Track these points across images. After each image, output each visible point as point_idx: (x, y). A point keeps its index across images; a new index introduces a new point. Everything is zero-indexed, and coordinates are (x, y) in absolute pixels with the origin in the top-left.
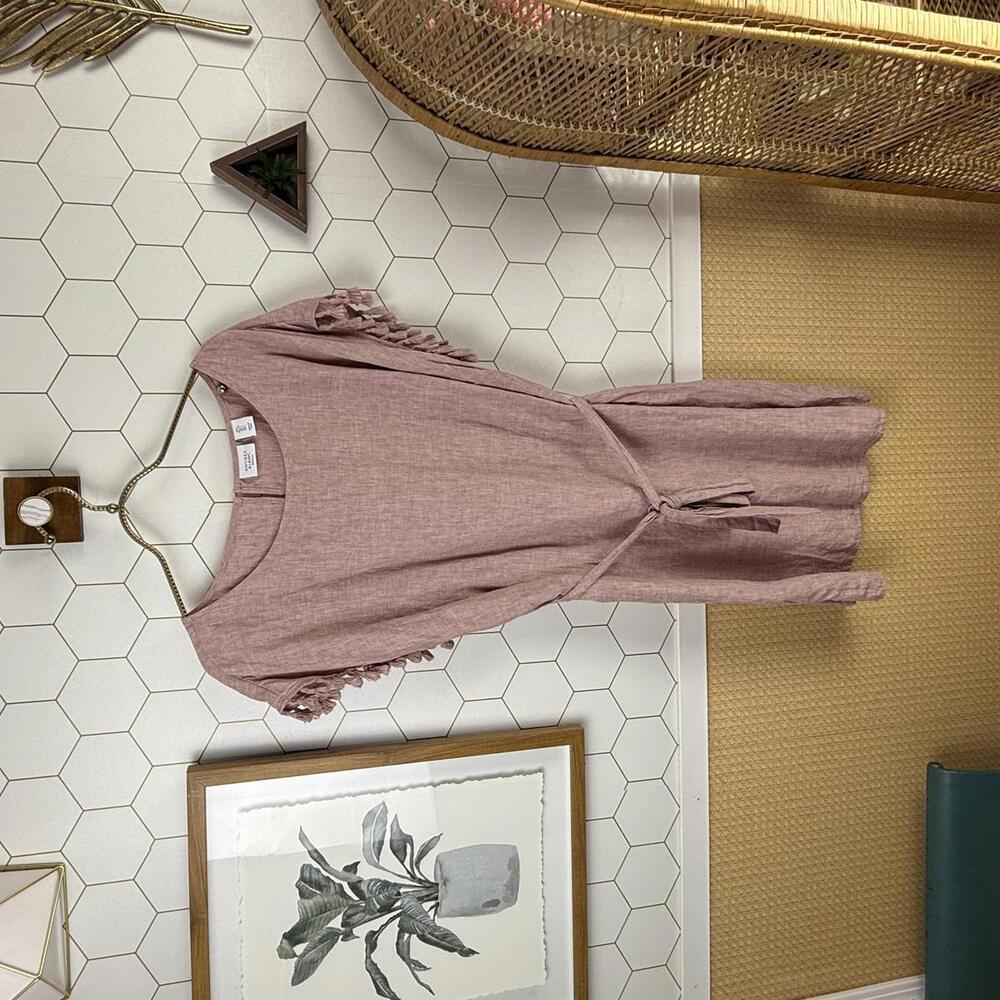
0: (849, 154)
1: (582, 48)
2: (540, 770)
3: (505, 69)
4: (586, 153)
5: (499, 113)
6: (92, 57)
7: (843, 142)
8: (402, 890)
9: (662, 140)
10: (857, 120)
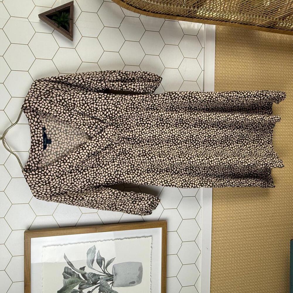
0: (269, 19)
2: (151, 236)
4: (174, 16)
7: (267, 15)
8: (100, 277)
10: (272, 6)
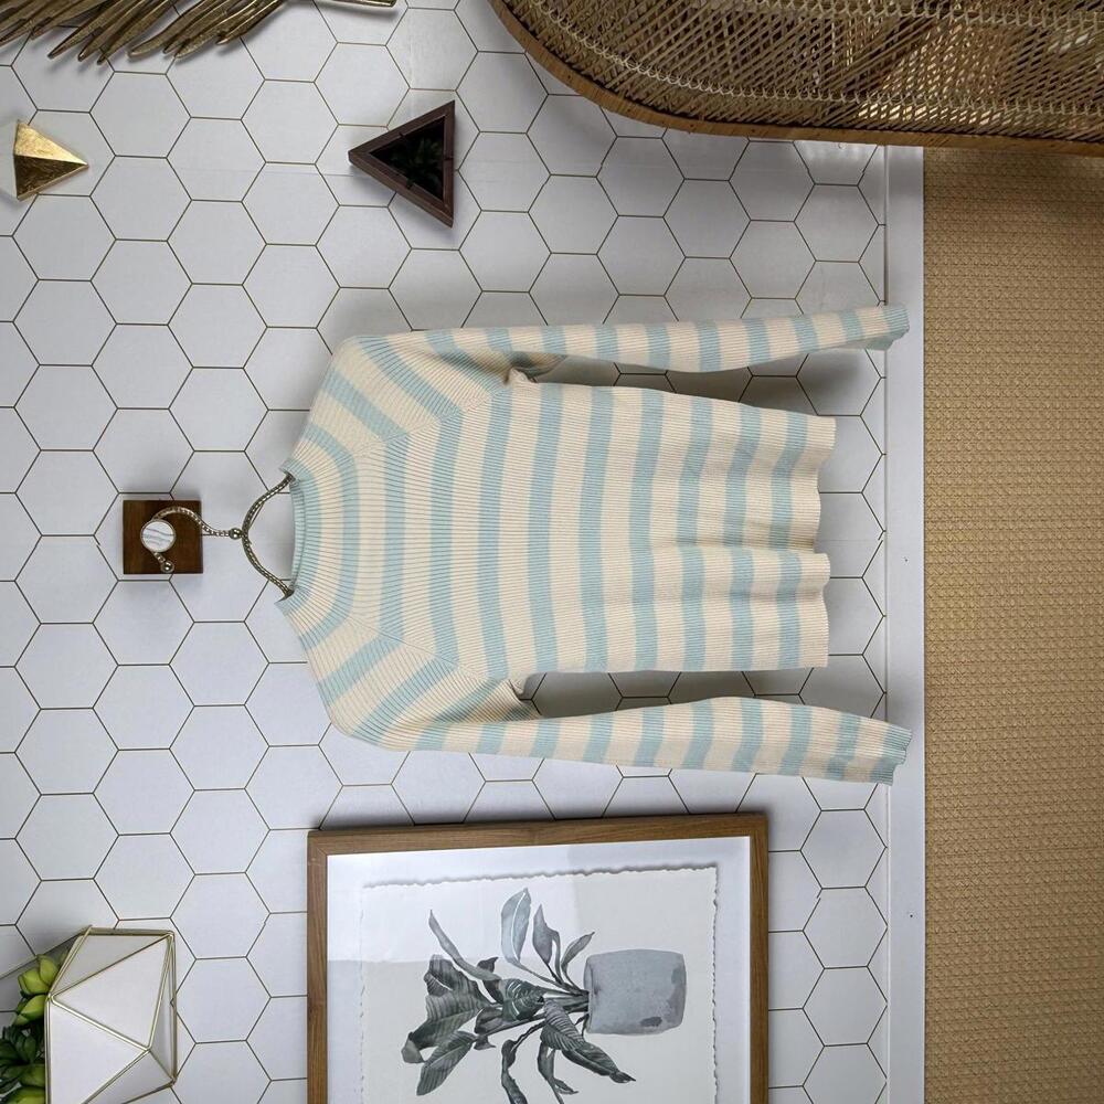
3: (687, 30)
5: (678, 82)
6: (226, 40)
8: (546, 996)
9: (876, 105)
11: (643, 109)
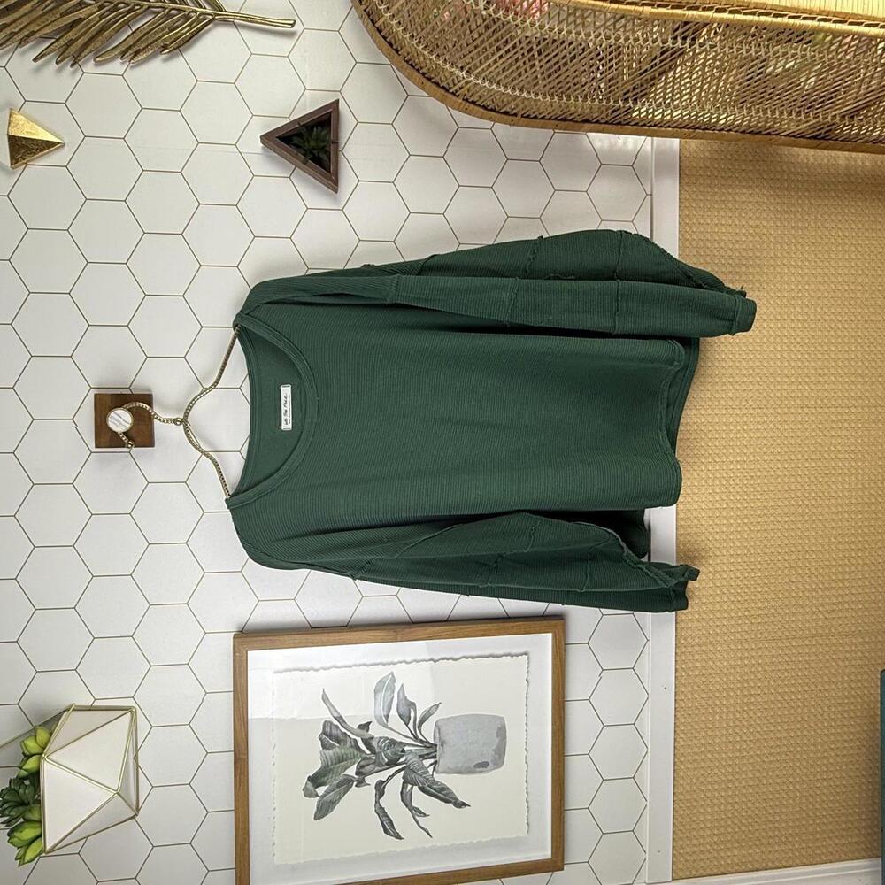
0: (814, 118)
1: (573, 34)
4: (577, 122)
5: (502, 89)
6: (168, 51)
7: (809, 108)
8: (406, 748)
9: (644, 109)
10: (821, 89)
11: (477, 108)
